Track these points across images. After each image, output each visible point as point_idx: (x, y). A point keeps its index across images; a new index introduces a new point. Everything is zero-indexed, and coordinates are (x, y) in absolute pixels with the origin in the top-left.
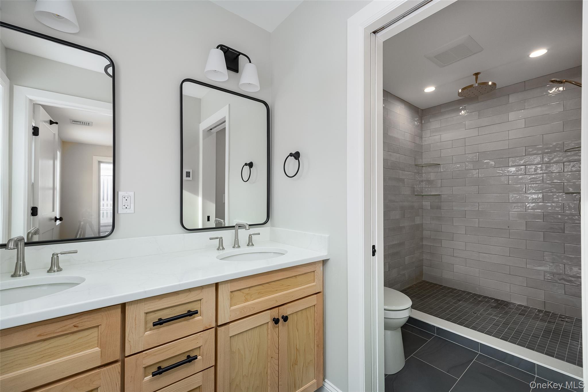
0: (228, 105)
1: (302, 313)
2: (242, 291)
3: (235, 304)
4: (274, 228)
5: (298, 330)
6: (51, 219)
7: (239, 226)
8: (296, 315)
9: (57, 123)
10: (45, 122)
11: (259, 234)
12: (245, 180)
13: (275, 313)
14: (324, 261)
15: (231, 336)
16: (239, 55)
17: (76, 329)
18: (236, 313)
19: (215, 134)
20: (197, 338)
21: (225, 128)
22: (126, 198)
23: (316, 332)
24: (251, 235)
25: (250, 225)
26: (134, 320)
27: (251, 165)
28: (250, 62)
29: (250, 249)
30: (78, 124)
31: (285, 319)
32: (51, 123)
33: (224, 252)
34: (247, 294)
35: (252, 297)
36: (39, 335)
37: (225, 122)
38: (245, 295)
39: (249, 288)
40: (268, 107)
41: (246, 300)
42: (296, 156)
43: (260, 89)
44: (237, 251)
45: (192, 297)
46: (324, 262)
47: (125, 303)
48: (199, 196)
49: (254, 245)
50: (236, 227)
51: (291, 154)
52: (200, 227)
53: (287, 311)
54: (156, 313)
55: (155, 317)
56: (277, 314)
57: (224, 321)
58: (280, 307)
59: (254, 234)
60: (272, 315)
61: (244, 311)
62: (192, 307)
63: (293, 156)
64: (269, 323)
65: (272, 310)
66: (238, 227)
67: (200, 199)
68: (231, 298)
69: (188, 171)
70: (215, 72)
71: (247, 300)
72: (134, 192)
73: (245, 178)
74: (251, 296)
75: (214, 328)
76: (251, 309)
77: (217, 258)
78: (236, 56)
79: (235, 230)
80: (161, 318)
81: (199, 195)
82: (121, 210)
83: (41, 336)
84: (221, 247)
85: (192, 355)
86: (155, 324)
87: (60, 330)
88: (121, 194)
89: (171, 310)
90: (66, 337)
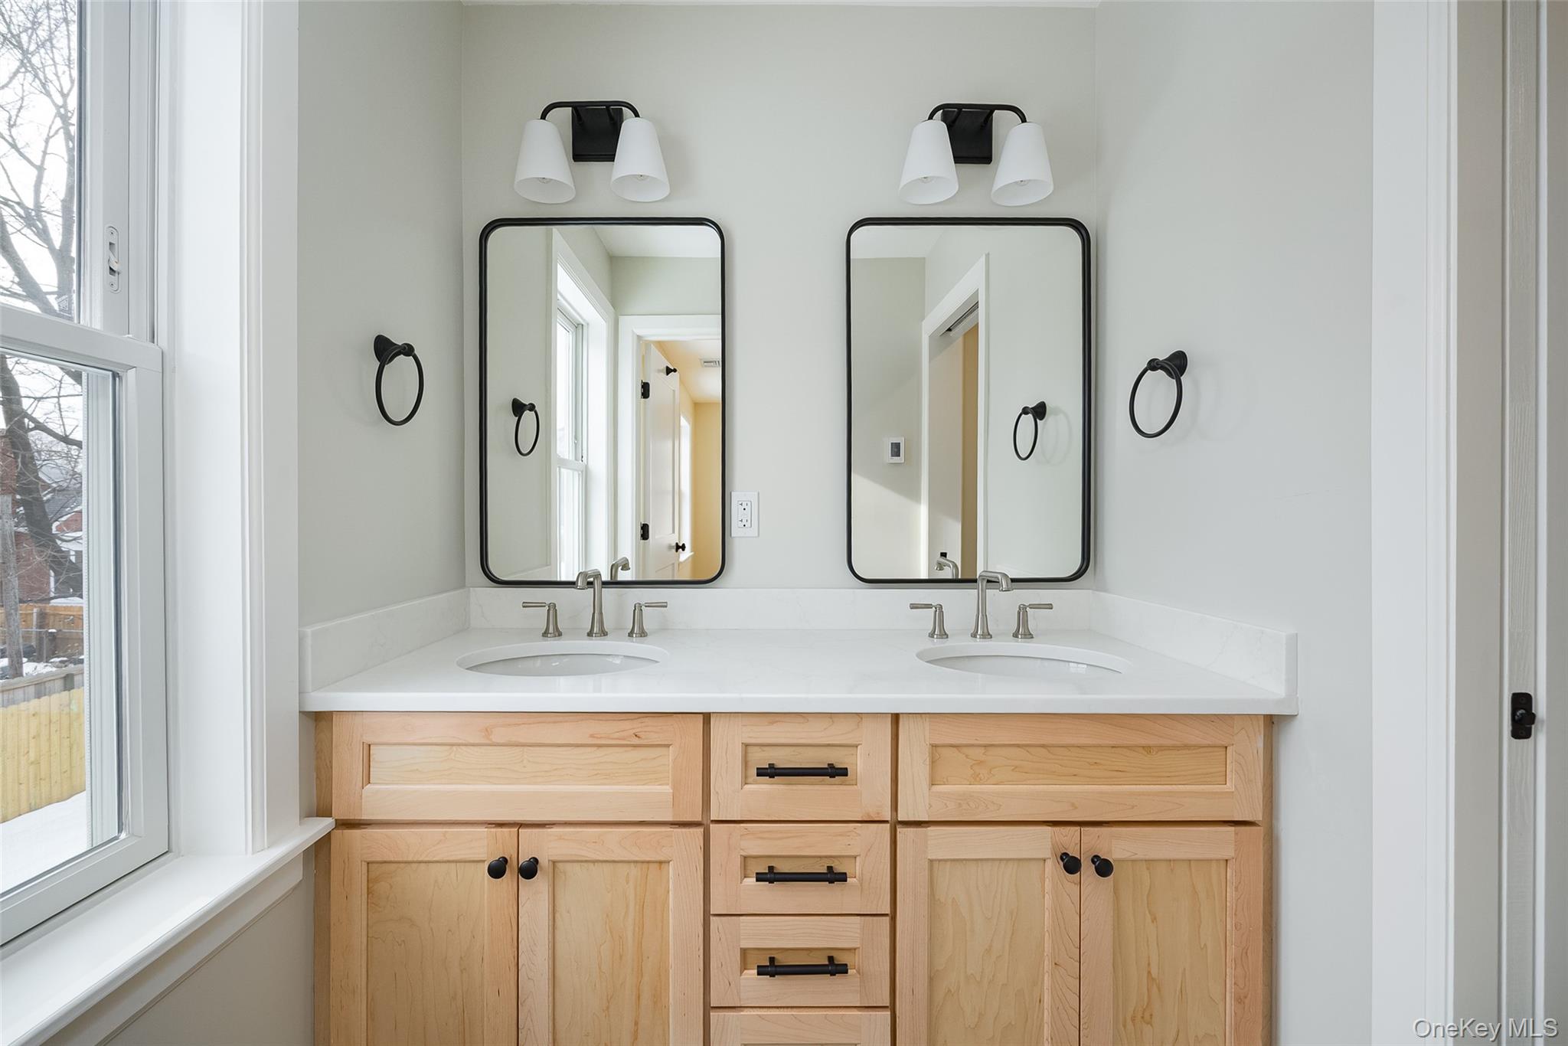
0: (984, 256)
1: (1172, 870)
2: (965, 750)
3: (945, 780)
4: (1102, 593)
5: (1155, 919)
6: (670, 547)
7: (988, 581)
8: (1148, 869)
9: (675, 370)
10: (660, 371)
11: (1050, 607)
12: (1023, 454)
13: (1070, 840)
14: (1275, 720)
15: (934, 857)
16: (992, 112)
17: (636, 741)
18: (946, 804)
19: (960, 340)
20: (849, 834)
21: (978, 323)
22: (744, 506)
23: (1232, 951)
24: (1025, 607)
25: (1013, 580)
26: (724, 754)
27: (1039, 412)
28: (1024, 120)
29: (1022, 647)
30: (712, 366)
31: (1104, 868)
32: (669, 371)
33: (946, 644)
34: (981, 763)
35: (994, 775)
36: (592, 736)
37: (976, 306)
38: (974, 764)
39: (985, 746)
40: (1083, 232)
41: (976, 779)
42: (1176, 365)
43: (1055, 189)
44: (980, 646)
45: (836, 734)
46: (1273, 724)
47: (710, 713)
48: (920, 503)
49: (1032, 638)
50: (979, 582)
51: (1152, 364)
52: (924, 576)
53: (1117, 846)
54: (764, 751)
55: (763, 759)
56: (1076, 844)
57: (914, 814)
58: (1087, 829)
59: (1032, 607)
60: (1059, 843)
61: (969, 805)
62: (839, 759)
63: (1163, 368)
64: (1048, 862)
65: (1057, 829)
66: (985, 582)
67: (923, 510)
68: (933, 762)
69: (895, 441)
70: (923, 181)
71: (978, 779)
72: (759, 494)
73: (1024, 449)
74: (991, 770)
75: (889, 825)
76: (989, 806)
77: (920, 655)
78: (983, 120)
79: (976, 591)
80: (773, 764)
81: (922, 501)
82: (736, 530)
83: (594, 737)
84: (939, 631)
85: (839, 868)
86: (761, 773)
87: (617, 735)
88: (736, 497)
89: (794, 751)
90: (626, 751)
